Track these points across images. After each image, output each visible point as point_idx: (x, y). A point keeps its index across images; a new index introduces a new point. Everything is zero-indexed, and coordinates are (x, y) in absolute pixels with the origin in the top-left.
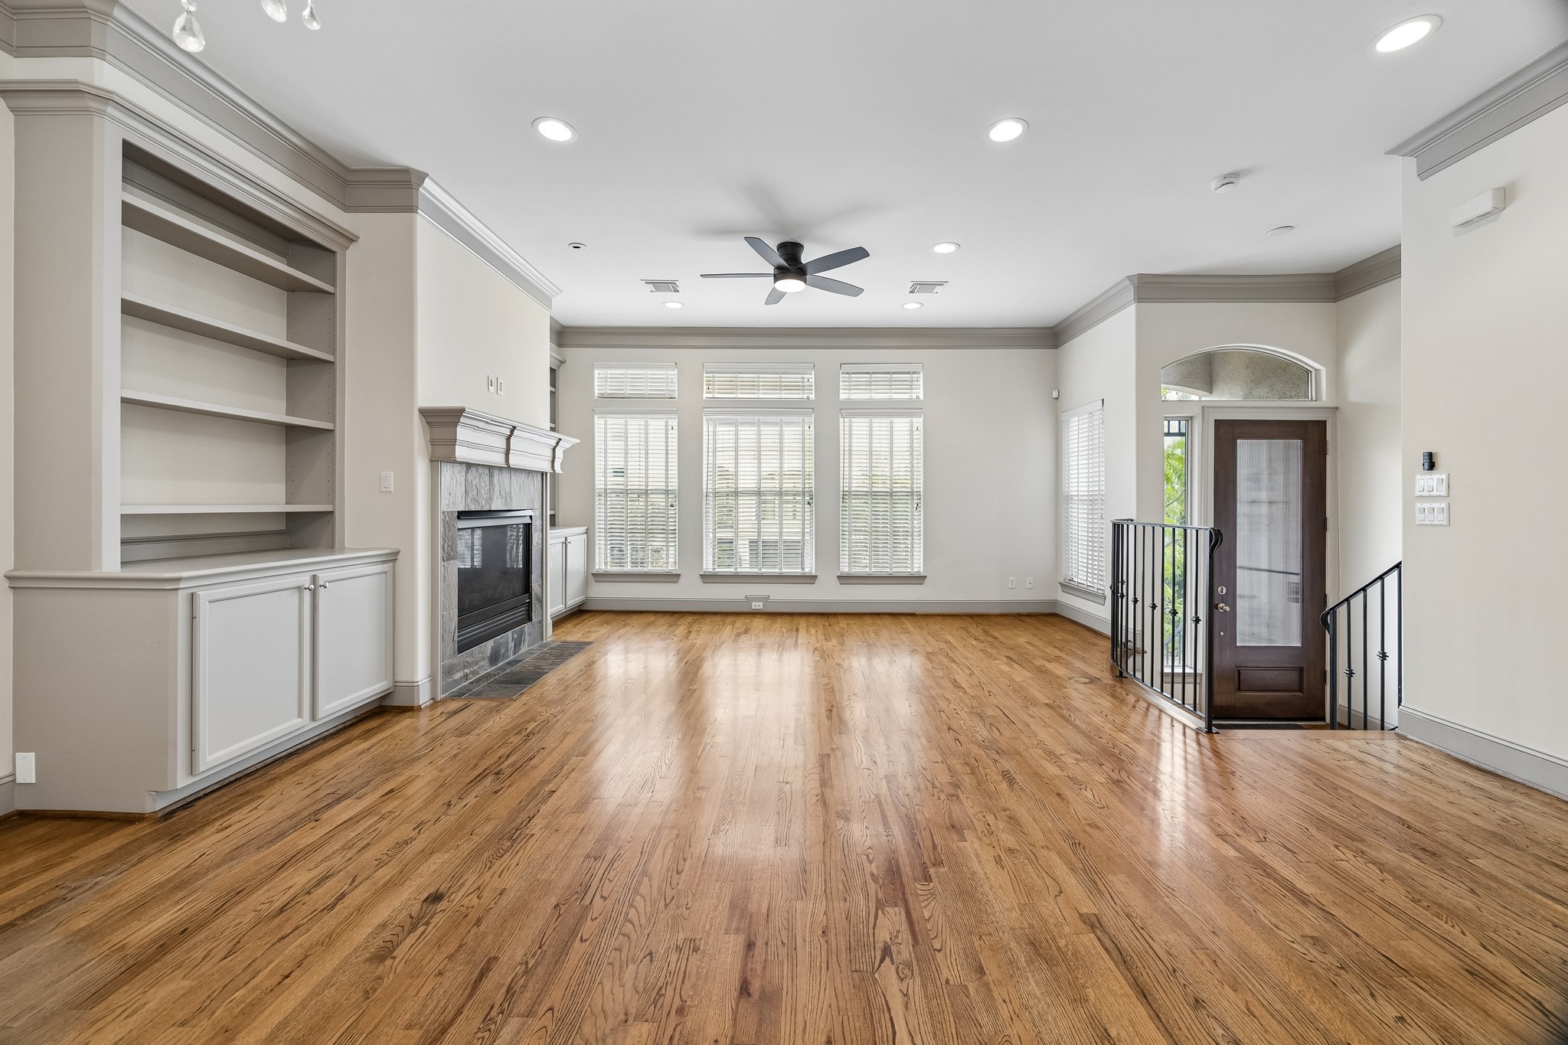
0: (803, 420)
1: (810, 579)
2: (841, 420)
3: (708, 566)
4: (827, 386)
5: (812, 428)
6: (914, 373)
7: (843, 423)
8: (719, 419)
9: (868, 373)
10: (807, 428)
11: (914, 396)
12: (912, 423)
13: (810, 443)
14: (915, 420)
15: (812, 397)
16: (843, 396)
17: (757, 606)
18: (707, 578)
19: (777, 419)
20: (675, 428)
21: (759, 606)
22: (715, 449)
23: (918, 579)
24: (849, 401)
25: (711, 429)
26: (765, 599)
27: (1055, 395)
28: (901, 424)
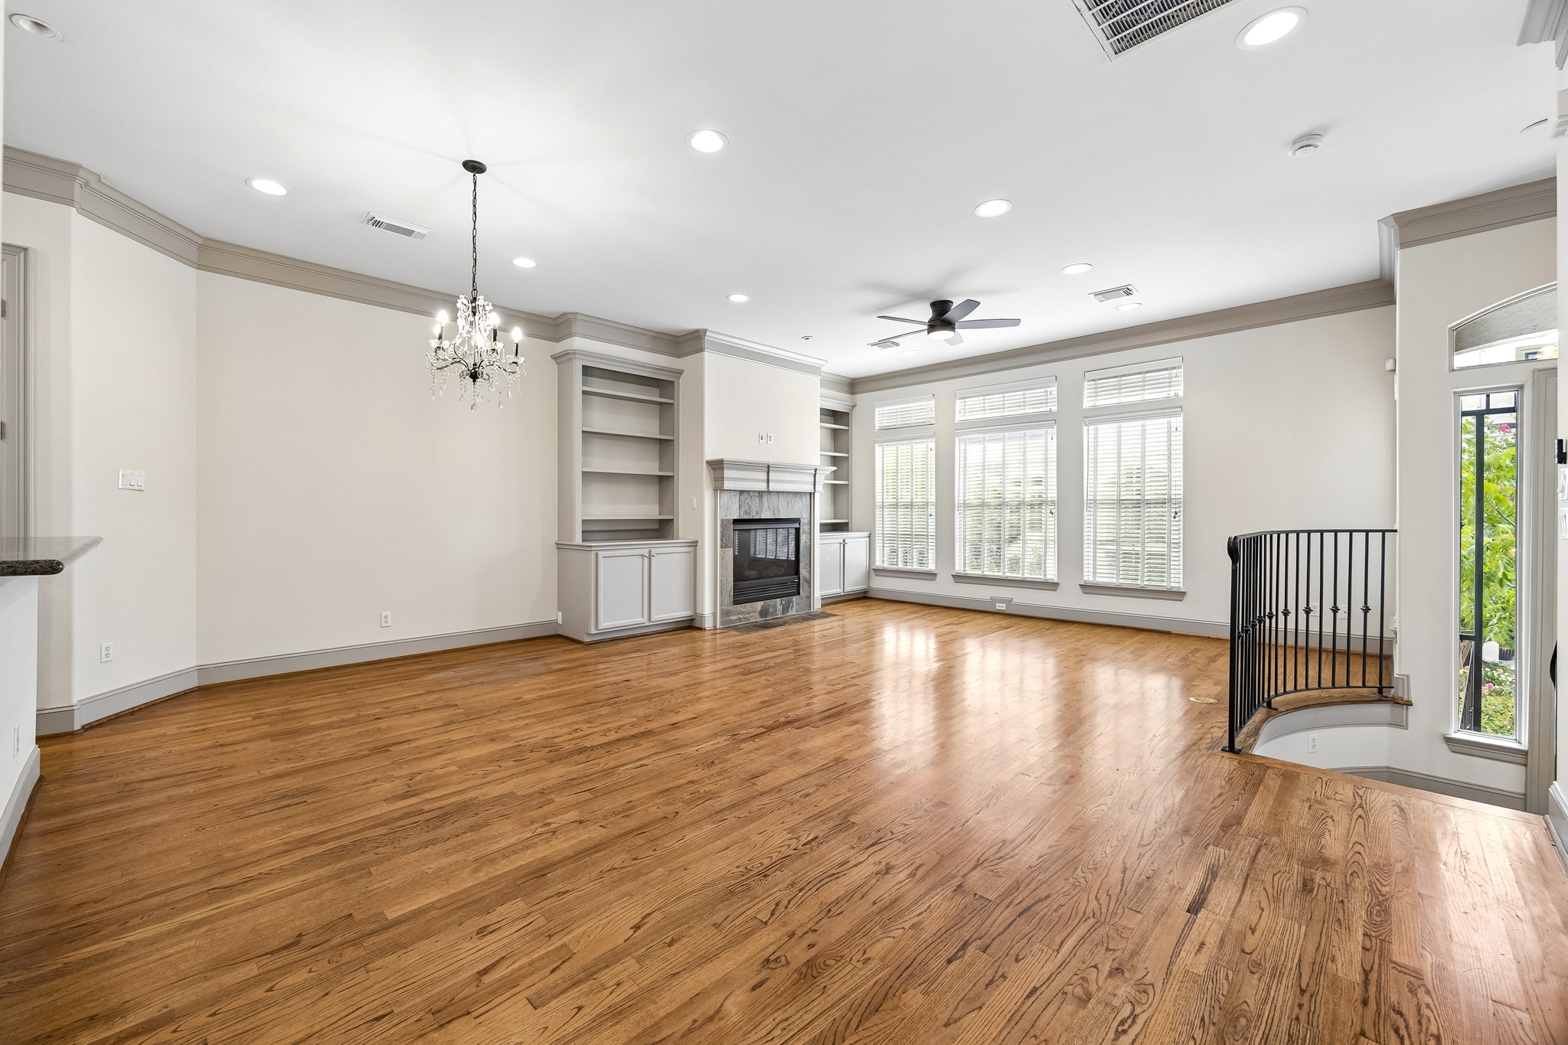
0: (1046, 432)
1: (1052, 586)
2: (1085, 428)
3: (959, 568)
4: (1070, 397)
5: (1055, 439)
6: (1173, 368)
7: (1088, 432)
8: (969, 439)
9: (1117, 377)
10: (1050, 440)
11: (1172, 394)
12: (1169, 423)
13: (1053, 454)
14: (1173, 420)
15: (1055, 409)
16: (1087, 403)
17: (1001, 607)
18: (959, 578)
19: (1001, 435)
20: (934, 449)
21: (1002, 607)
22: (965, 465)
23: (1178, 595)
24: (1094, 408)
25: (962, 448)
26: (1009, 602)
27: (1389, 366)
28: (1157, 427)
